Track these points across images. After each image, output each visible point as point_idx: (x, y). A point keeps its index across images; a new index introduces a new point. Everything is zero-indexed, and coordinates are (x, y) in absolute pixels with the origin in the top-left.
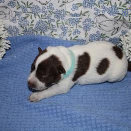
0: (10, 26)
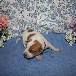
0: (16, 30)
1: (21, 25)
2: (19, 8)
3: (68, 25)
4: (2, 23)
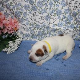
0: (26, 34)
2: (31, 10)
4: (13, 25)
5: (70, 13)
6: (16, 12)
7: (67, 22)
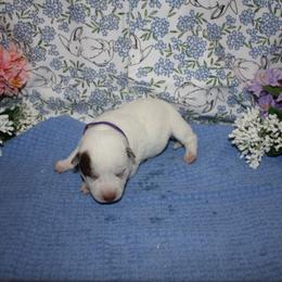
0: (51, 98)
1: (72, 82)
2: (67, 20)
3: (240, 89)
4: (5, 70)
5: (195, 28)
6: (17, 27)
7: (187, 58)
